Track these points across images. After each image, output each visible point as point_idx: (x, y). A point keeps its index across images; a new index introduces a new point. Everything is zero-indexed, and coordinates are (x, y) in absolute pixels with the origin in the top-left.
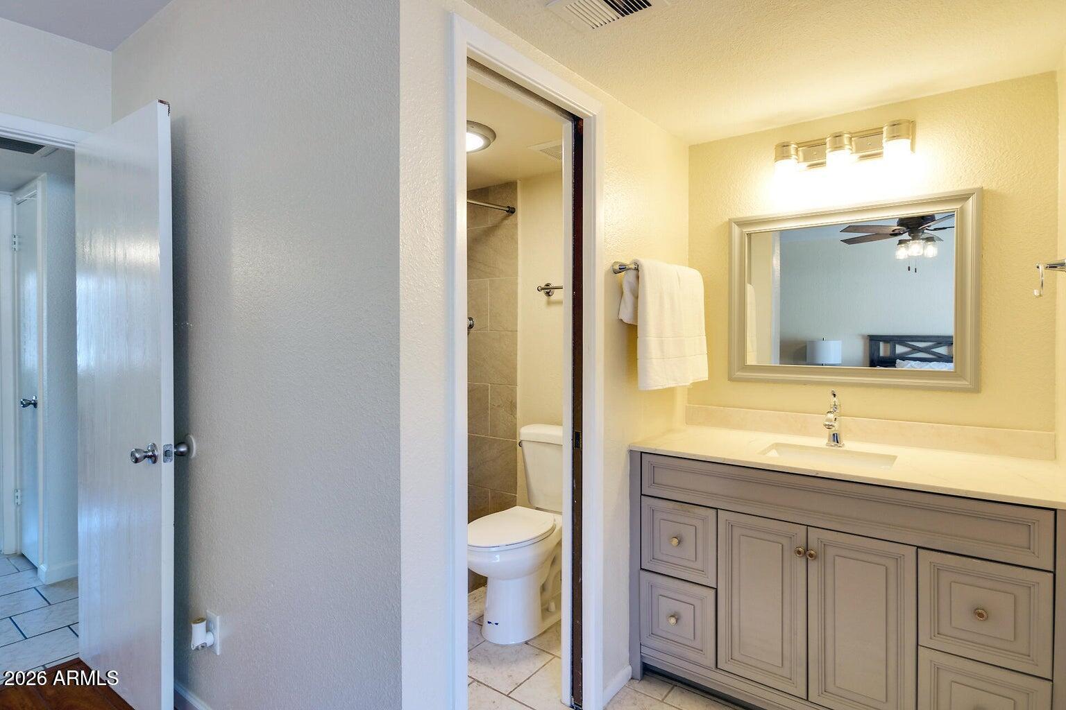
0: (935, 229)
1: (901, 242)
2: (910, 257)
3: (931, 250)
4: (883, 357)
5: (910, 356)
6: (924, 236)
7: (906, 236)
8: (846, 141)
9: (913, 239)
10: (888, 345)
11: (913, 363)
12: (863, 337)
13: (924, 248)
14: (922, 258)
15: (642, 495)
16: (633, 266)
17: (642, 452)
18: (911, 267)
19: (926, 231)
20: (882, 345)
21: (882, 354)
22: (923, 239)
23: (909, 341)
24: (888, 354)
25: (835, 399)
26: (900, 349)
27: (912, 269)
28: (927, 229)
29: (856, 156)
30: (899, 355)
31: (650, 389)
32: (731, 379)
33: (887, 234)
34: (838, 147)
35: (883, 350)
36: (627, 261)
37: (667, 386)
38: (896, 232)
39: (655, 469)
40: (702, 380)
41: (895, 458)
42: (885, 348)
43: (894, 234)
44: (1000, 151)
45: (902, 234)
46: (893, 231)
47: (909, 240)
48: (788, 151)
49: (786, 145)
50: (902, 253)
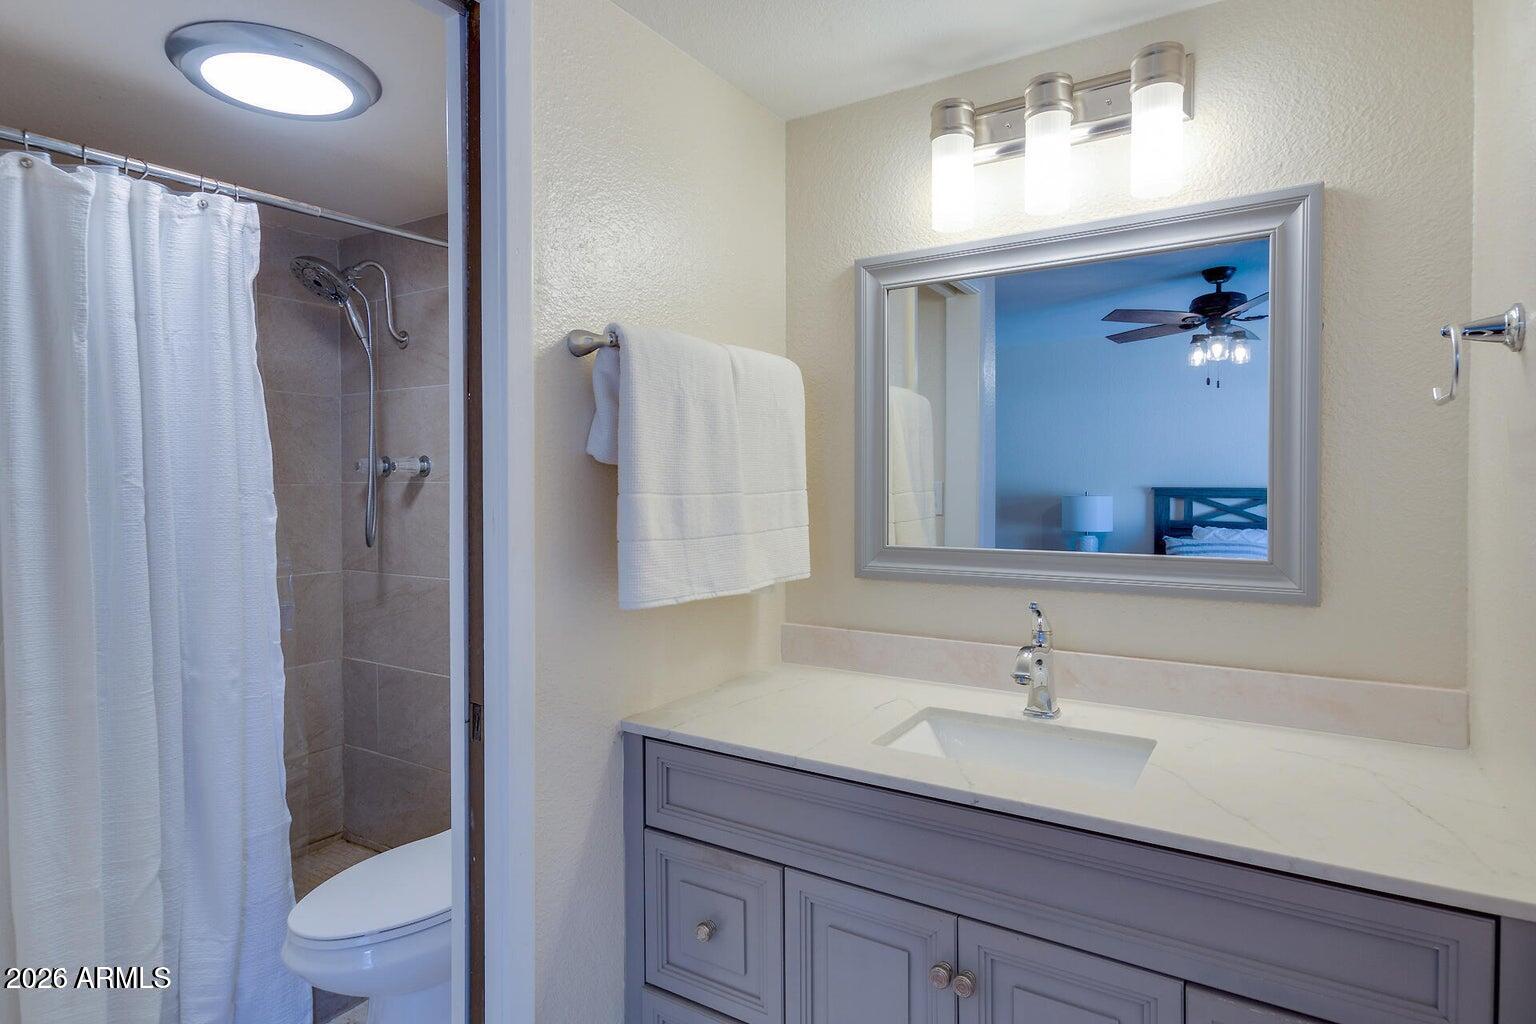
0: (1248, 319)
1: (1196, 339)
2: (1210, 362)
3: (1241, 353)
4: (1174, 522)
5: (1213, 520)
6: (1229, 330)
7: (1203, 330)
8: (1061, 93)
9: (1212, 335)
10: (1182, 502)
11: (1217, 531)
12: (1145, 490)
13: (1231, 348)
14: (1227, 365)
15: (646, 826)
16: (608, 340)
17: (645, 738)
18: (1212, 378)
19: (1233, 322)
20: (1172, 502)
21: (1172, 517)
22: (1229, 335)
23: (1211, 497)
24: (1182, 517)
25: (1040, 620)
26: (1199, 509)
27: (1213, 383)
28: (1234, 318)
29: (1083, 130)
30: (1198, 517)
31: (642, 606)
32: (861, 573)
33: (1173, 325)
34: (1046, 104)
35: (1175, 511)
36: (598, 328)
37: (688, 599)
38: (1188, 322)
39: (671, 773)
40: (794, 578)
41: (1150, 745)
42: (1177, 506)
43: (1186, 327)
44: (1357, 109)
45: (1197, 326)
46: (1183, 320)
47: (1207, 336)
48: (955, 118)
49: (950, 105)
50: (1198, 357)
